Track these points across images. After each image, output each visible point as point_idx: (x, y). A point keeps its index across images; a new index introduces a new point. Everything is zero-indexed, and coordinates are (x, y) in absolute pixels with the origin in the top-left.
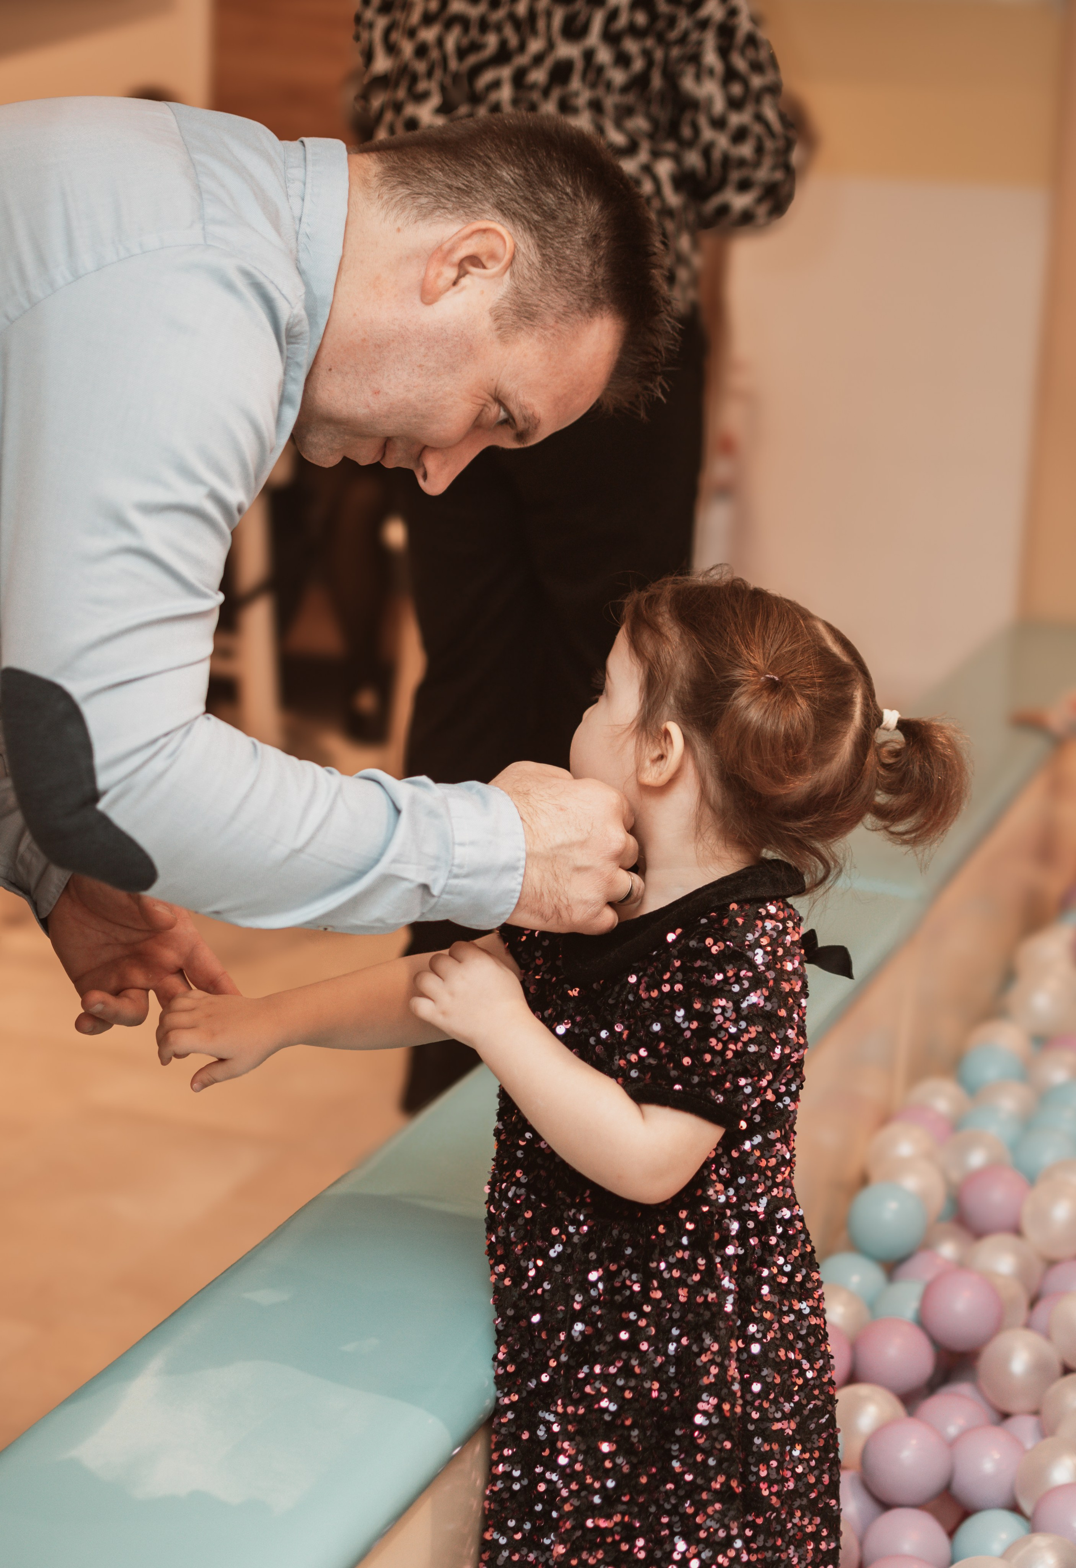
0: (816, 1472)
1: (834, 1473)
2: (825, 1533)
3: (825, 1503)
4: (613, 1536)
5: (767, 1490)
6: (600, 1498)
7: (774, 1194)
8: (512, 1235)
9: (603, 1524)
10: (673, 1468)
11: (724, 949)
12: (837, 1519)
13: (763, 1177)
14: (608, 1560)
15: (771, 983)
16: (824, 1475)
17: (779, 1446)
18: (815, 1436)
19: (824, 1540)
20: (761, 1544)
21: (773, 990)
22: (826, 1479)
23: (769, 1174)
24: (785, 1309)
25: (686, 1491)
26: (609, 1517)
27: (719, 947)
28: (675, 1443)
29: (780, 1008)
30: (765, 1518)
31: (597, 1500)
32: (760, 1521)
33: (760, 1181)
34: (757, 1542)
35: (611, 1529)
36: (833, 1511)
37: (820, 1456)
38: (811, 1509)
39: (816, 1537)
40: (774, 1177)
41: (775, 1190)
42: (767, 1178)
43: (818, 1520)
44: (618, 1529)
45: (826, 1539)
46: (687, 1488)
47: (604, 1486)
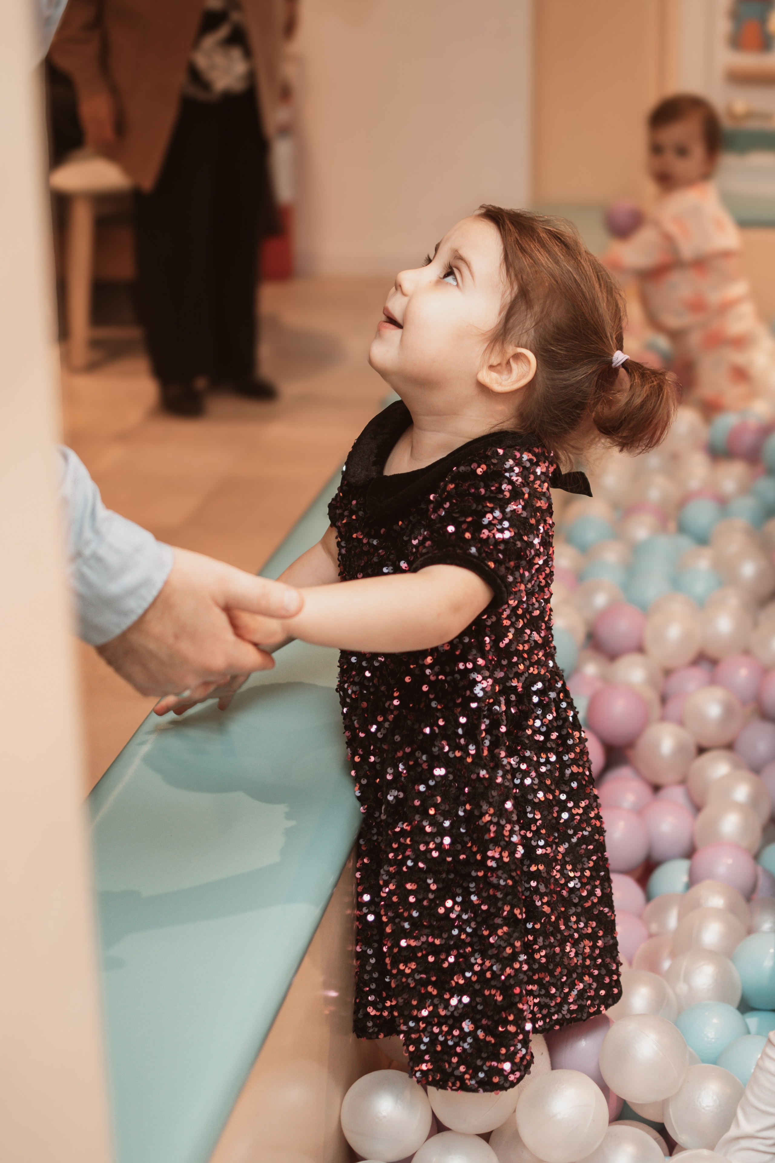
0: (588, 887)
1: (605, 887)
2: (601, 933)
3: (599, 910)
4: (422, 951)
5: (540, 901)
6: (409, 924)
7: (530, 672)
8: (355, 722)
9: (413, 943)
10: (472, 901)
11: (487, 470)
12: (613, 923)
13: (521, 659)
14: (420, 970)
15: (526, 496)
16: (597, 889)
17: (545, 866)
18: (585, 859)
19: (600, 939)
20: (541, 944)
21: (528, 502)
22: (598, 892)
23: (526, 656)
24: (542, 760)
25: (483, 918)
26: (417, 938)
27: (483, 469)
28: (471, 882)
29: (532, 517)
30: (541, 923)
31: (407, 925)
32: (538, 926)
33: (519, 662)
34: (538, 943)
35: (420, 947)
36: (608, 917)
37: (591, 875)
38: (588, 914)
39: (593, 937)
40: (529, 658)
41: (532, 669)
42: (524, 659)
43: (594, 924)
44: (425, 946)
45: (602, 938)
46: (484, 915)
47: (411, 915)
